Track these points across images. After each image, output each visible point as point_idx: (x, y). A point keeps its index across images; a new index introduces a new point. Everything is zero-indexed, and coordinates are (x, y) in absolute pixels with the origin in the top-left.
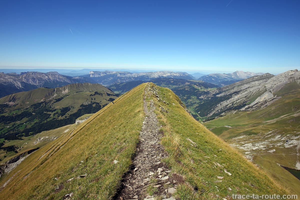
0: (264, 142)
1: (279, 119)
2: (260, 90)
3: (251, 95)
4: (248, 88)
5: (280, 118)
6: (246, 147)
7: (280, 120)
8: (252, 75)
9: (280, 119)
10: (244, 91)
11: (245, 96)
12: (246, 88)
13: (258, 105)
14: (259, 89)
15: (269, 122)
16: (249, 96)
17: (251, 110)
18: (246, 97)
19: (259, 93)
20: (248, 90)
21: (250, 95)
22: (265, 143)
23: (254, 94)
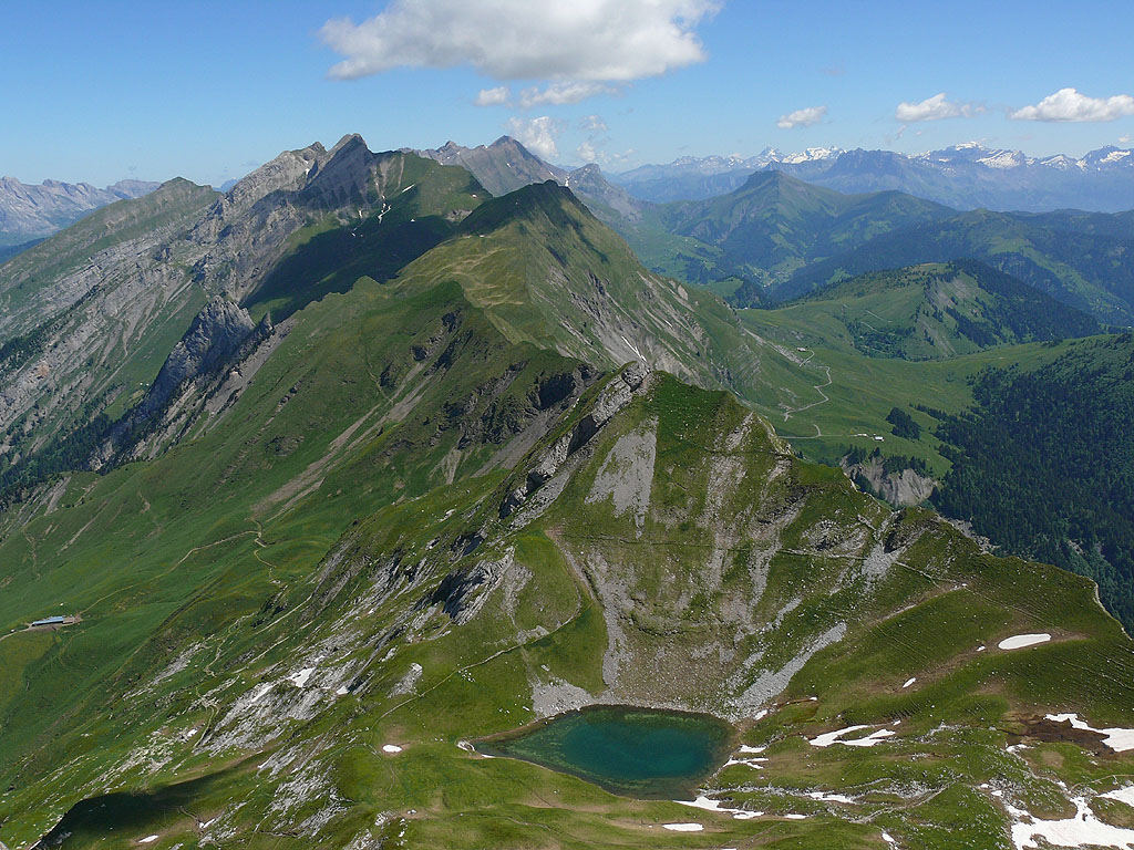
0: (328, 643)
1: (332, 461)
2: (167, 295)
3: (120, 341)
4: (88, 295)
5: (332, 454)
6: (246, 725)
7: (337, 462)
8: (86, 205)
9: (336, 457)
10: (72, 323)
11: (85, 356)
12: (79, 302)
13: (183, 399)
14: (154, 297)
15: (288, 501)
16: (112, 354)
17: (156, 449)
18: (90, 362)
19: (163, 317)
20: (91, 309)
21: (113, 341)
22: (339, 641)
23: (136, 334)
